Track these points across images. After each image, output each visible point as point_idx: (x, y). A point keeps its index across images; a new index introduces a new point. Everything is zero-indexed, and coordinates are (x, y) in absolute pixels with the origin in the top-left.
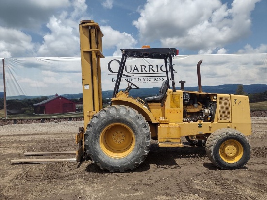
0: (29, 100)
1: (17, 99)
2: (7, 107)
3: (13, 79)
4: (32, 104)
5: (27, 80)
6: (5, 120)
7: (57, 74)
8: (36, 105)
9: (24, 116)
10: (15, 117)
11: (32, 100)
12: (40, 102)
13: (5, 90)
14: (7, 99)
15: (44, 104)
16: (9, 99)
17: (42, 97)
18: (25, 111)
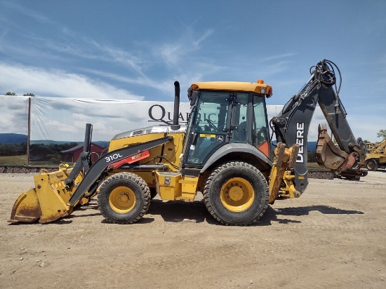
0: (56, 146)
1: (43, 144)
2: (30, 153)
3: (39, 120)
4: (59, 150)
5: (55, 123)
6: (27, 168)
7: (90, 117)
8: (63, 152)
9: (49, 164)
10: (39, 164)
11: (60, 146)
12: (69, 148)
13: (29, 133)
14: (31, 144)
15: (73, 151)
16: (33, 143)
17: (71, 143)
18: (50, 158)
